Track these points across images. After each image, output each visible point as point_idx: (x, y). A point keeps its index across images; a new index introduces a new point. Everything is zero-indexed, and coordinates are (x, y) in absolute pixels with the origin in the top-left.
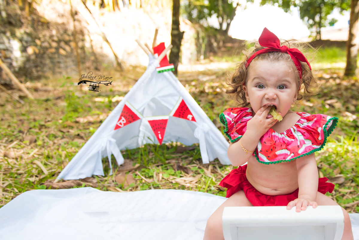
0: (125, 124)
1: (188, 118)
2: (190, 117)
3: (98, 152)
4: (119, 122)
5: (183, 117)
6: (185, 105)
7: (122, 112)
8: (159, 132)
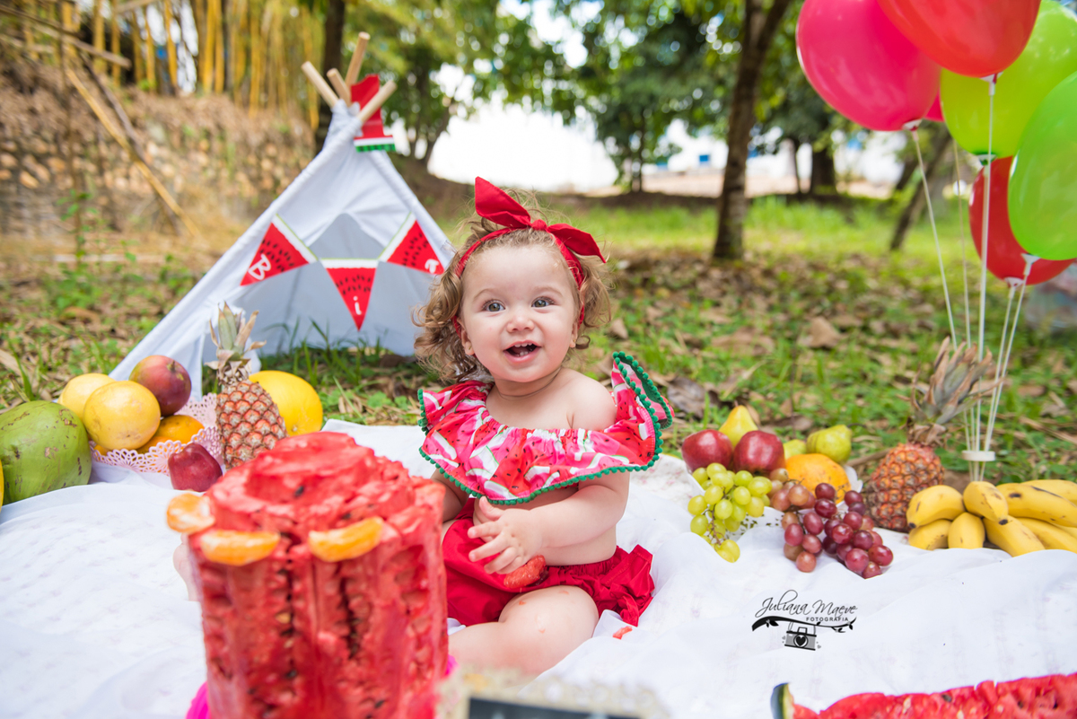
0: (268, 274)
1: (427, 266)
2: (431, 264)
3: (196, 342)
4: (254, 267)
5: (414, 265)
6: (421, 234)
7: (264, 242)
8: (355, 298)
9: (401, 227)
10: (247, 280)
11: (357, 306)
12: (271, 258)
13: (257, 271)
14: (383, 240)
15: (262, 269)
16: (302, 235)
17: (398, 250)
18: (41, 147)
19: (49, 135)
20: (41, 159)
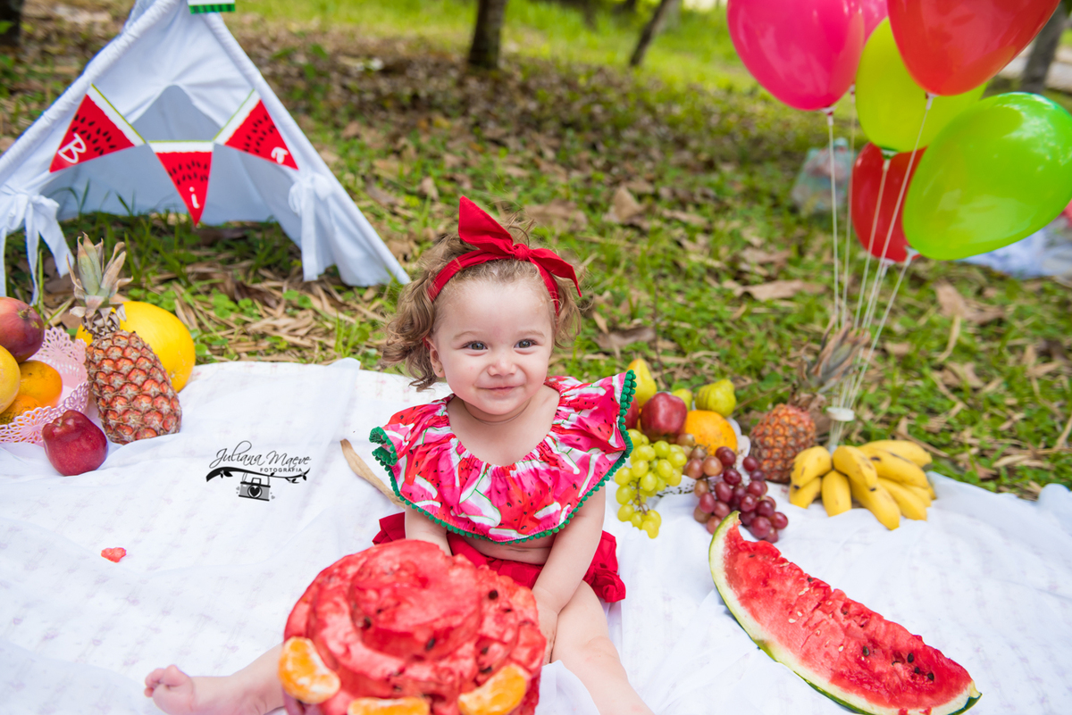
0: (83, 158)
1: (273, 155)
2: (279, 153)
4: (65, 149)
5: (257, 152)
6: (267, 117)
7: (76, 118)
8: (192, 189)
9: (242, 105)
10: (57, 164)
11: (194, 198)
12: (86, 139)
13: (69, 154)
14: (220, 121)
15: (75, 150)
16: (123, 111)
17: (238, 133)
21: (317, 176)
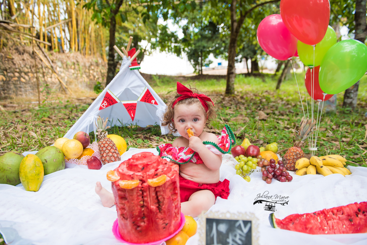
0: (106, 106)
2: (153, 101)
3: (87, 127)
4: (102, 105)
5: (148, 102)
6: (150, 93)
7: (105, 97)
8: (132, 112)
9: (143, 91)
10: (101, 108)
11: (132, 114)
12: (107, 102)
13: (103, 106)
14: (139, 95)
15: (105, 105)
16: (115, 95)
17: (143, 98)
18: (26, 70)
19: (29, 67)
20: (26, 73)
21: (163, 107)
